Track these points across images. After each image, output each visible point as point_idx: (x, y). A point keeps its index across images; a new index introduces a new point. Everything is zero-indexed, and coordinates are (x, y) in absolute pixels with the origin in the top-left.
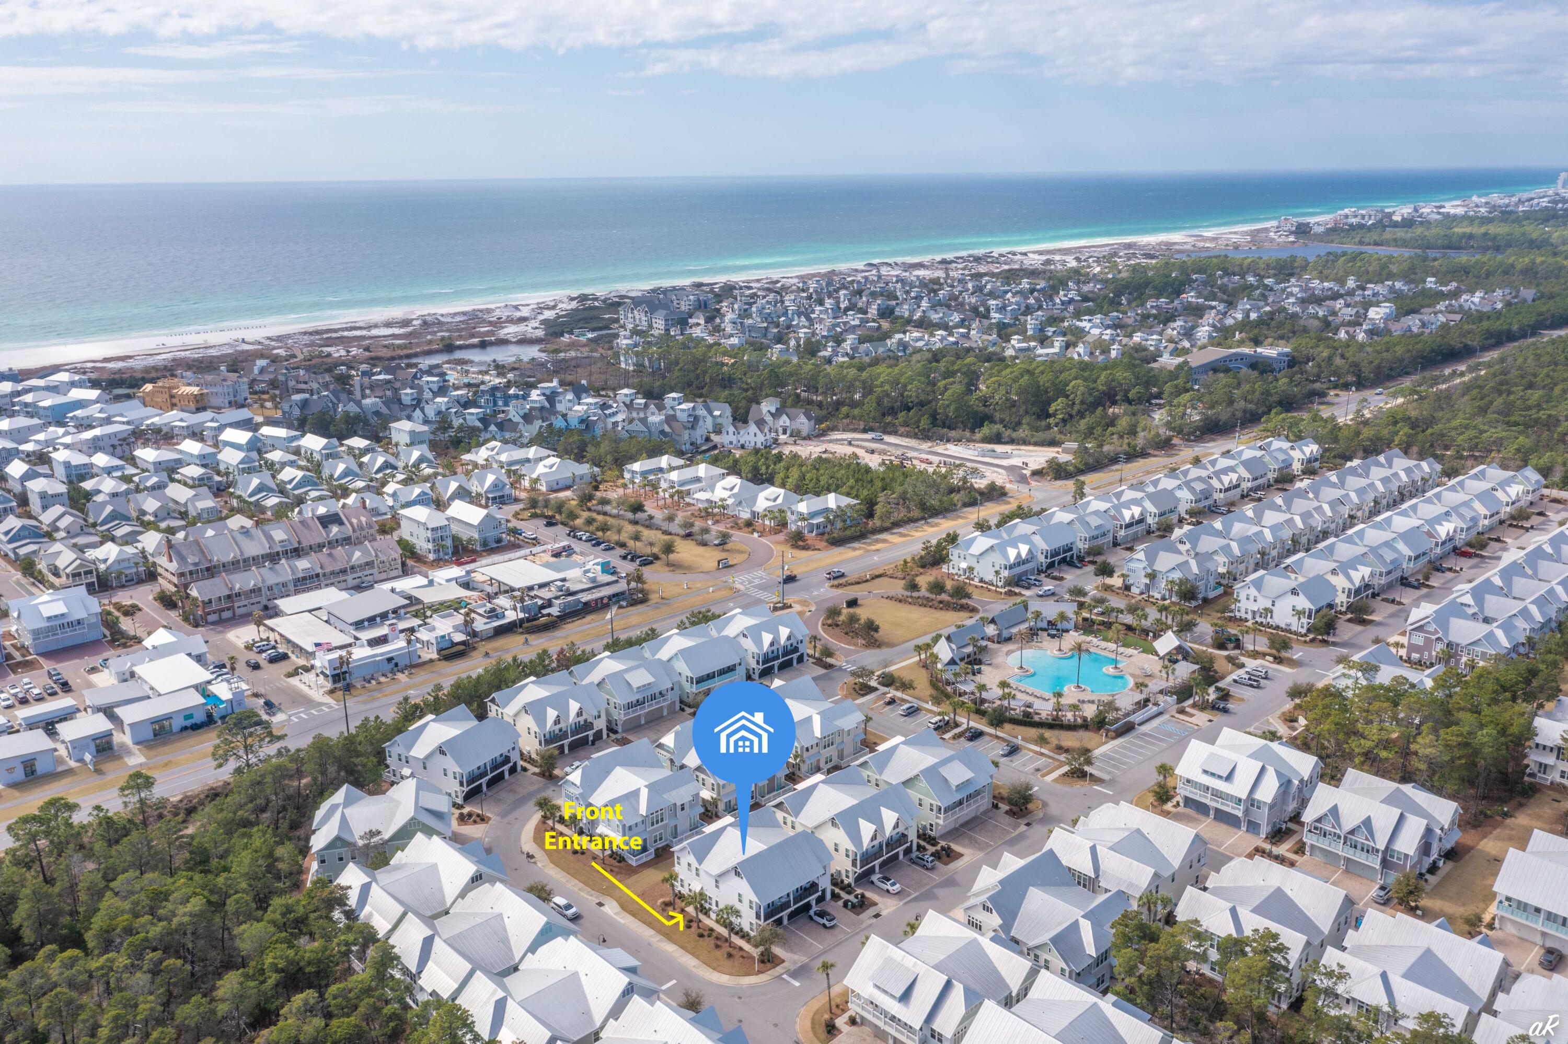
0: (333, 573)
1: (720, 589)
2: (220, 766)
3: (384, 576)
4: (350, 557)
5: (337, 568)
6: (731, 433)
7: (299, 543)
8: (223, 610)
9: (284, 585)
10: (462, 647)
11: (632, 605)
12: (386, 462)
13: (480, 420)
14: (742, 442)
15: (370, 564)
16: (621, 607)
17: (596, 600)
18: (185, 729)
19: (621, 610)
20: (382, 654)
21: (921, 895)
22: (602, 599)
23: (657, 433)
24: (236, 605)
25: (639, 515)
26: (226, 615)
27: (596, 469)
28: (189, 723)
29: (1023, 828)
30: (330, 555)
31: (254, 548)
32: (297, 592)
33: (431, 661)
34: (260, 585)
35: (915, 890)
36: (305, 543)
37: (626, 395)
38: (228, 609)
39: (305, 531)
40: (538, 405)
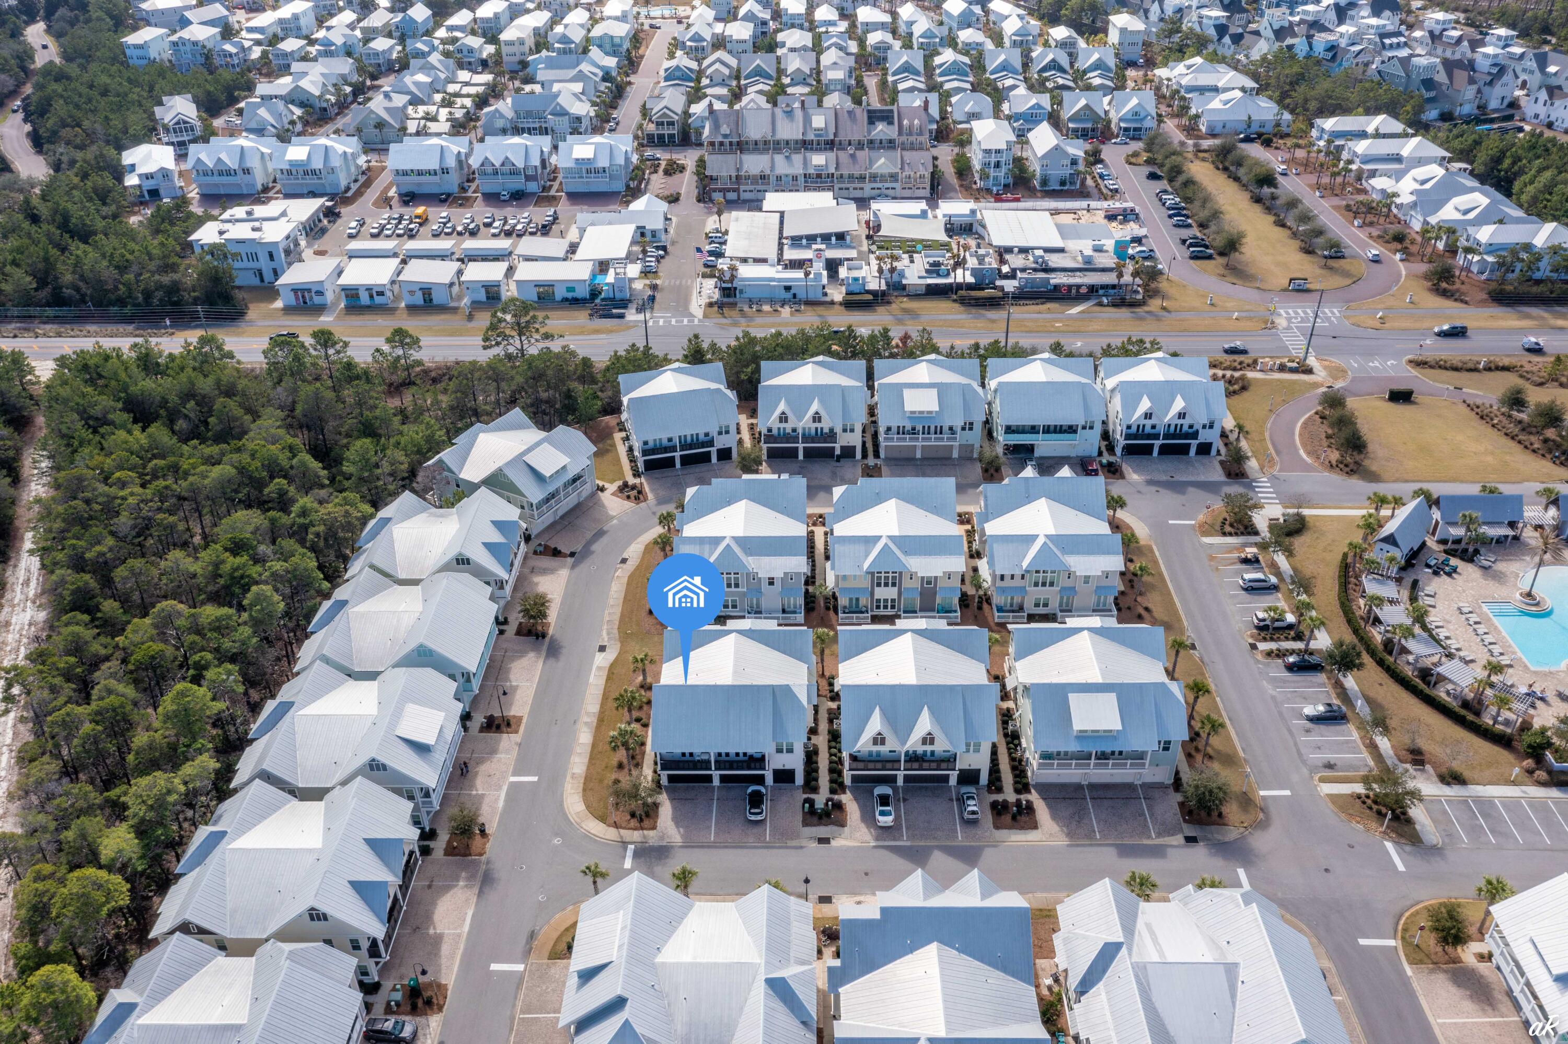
0: (851, 177)
1: (1250, 319)
2: (485, 348)
3: (907, 193)
4: (871, 163)
5: (857, 173)
6: (1541, 102)
7: (835, 135)
8: (729, 190)
9: (795, 178)
10: (870, 297)
11: (1115, 305)
12: (1053, 60)
13: (1216, 26)
14: (1552, 118)
15: (894, 177)
16: (1100, 304)
17: (1070, 287)
18: (566, 300)
19: (1098, 309)
20: (780, 280)
21: (910, 848)
22: (1079, 287)
23: (1418, 81)
24: (742, 188)
25: (1266, 190)
26: (732, 196)
27: (1287, 116)
28: (570, 295)
29: (1179, 839)
30: (853, 156)
31: (789, 131)
32: (807, 189)
33: (832, 303)
34: (768, 172)
35: (911, 837)
36: (842, 137)
37: (1438, 22)
38: (734, 190)
39: (849, 123)
40: (1309, 18)
